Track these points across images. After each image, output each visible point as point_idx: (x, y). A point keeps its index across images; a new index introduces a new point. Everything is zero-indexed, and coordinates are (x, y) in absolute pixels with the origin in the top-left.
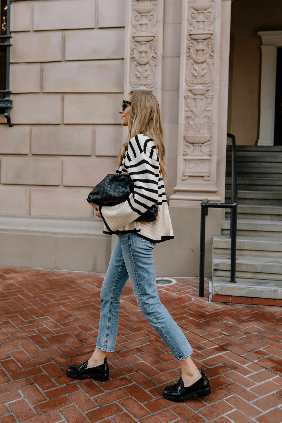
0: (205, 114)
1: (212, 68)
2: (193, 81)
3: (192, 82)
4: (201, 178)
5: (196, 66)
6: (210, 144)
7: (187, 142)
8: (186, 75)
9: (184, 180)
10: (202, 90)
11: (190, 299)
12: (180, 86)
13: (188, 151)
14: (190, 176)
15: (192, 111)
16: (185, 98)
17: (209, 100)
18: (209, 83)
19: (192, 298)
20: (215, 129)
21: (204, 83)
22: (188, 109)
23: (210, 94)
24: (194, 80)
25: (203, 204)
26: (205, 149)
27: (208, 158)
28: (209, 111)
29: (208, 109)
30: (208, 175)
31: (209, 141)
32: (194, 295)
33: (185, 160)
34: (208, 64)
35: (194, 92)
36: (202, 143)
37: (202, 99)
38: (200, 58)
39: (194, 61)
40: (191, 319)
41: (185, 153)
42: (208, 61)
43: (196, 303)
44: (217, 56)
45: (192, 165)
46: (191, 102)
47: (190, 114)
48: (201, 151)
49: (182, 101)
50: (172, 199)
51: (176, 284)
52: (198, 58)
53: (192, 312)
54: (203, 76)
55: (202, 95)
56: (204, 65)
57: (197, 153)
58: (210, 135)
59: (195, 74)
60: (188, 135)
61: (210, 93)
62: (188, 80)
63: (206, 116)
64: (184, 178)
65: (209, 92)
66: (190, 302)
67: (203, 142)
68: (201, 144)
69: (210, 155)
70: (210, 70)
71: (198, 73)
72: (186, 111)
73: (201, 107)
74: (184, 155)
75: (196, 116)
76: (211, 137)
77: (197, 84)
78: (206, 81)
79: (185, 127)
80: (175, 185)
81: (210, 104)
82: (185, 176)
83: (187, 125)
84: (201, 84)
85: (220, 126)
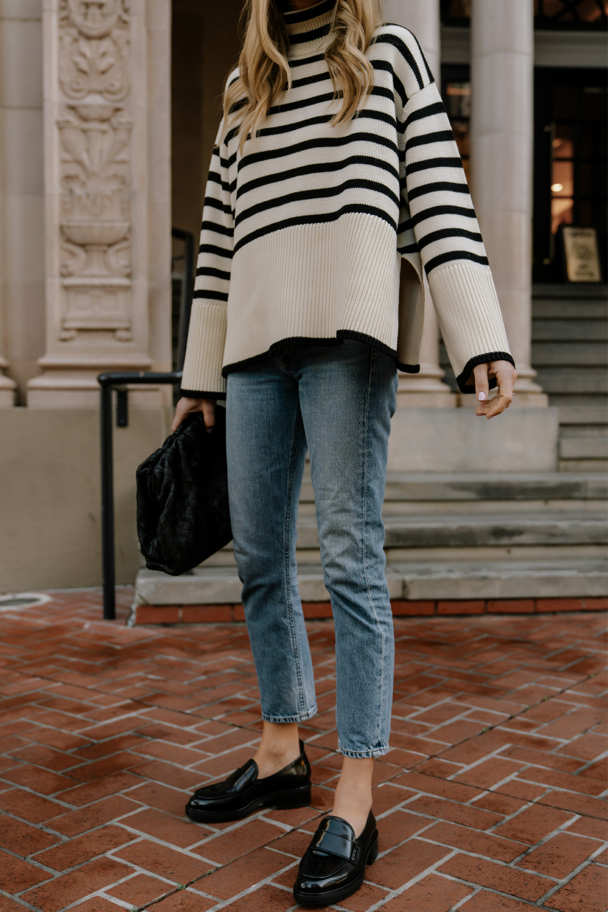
0: (113, 169)
1: (125, 52)
2: (78, 83)
3: (75, 86)
4: (109, 335)
5: (85, 47)
6: (129, 247)
7: (69, 240)
8: (60, 68)
9: (64, 340)
10: (103, 108)
11: (80, 626)
12: (46, 97)
13: (74, 265)
14: (81, 330)
15: (80, 163)
16: (60, 129)
17: (122, 135)
18: (120, 90)
19: (83, 624)
20: (141, 209)
21: (108, 91)
22: (67, 157)
23: (123, 120)
24: (81, 80)
26: (116, 259)
27: (125, 282)
28: (123, 162)
29: (120, 157)
30: (125, 325)
31: (125, 239)
32: (91, 618)
33: (66, 288)
34: (115, 43)
35: (83, 112)
36: (110, 245)
37: (104, 132)
38: (95, 26)
39: (81, 33)
41: (65, 271)
42: (116, 33)
43: (93, 632)
44: (136, 22)
45: (84, 300)
46: (74, 137)
47: (73, 170)
48: (107, 266)
49: (52, 136)
50: (34, 389)
51: (49, 603)
52: (89, 24)
53: (77, 649)
54: (103, 72)
55: (103, 120)
56: (105, 45)
57: (95, 270)
58: (126, 225)
59: (84, 65)
60: (72, 224)
61: (123, 118)
62: (66, 79)
63: (115, 176)
64: (66, 335)
65: (120, 113)
66: (77, 631)
67: (110, 242)
68: (105, 248)
69: (129, 276)
70: (122, 58)
71: (91, 63)
72: (64, 162)
73: (101, 151)
74: (63, 275)
75: (90, 174)
76: (130, 229)
77: (91, 92)
78: (112, 85)
79: (64, 203)
80: (43, 353)
81: (124, 145)
82: (66, 330)
83: (67, 199)
84: (100, 93)
85: (152, 205)
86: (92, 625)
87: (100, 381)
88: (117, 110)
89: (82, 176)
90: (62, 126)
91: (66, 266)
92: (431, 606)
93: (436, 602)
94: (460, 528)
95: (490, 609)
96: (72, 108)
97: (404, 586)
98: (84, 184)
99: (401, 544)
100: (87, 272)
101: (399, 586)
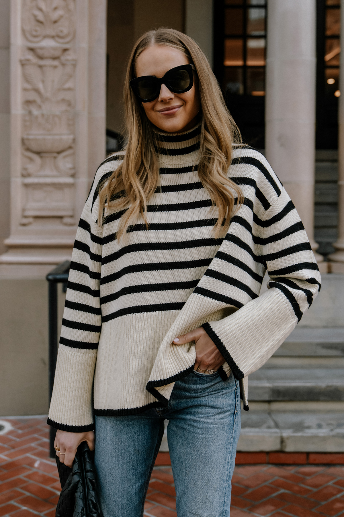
0: (62, 95)
1: (72, 7)
2: (36, 31)
3: (34, 33)
4: (58, 221)
5: (42, 3)
6: (74, 154)
7: (28, 149)
8: (23, 20)
9: (24, 225)
10: (54, 49)
11: (31, 464)
12: (13, 41)
13: (32, 168)
14: (36, 217)
15: (37, 90)
16: (23, 65)
17: (69, 69)
18: (68, 35)
19: (34, 461)
20: (83, 126)
21: (58, 36)
22: (28, 86)
23: (69, 58)
24: (38, 28)
25: (50, 277)
26: (64, 163)
27: (70, 180)
28: (69, 89)
29: (67, 86)
30: (70, 213)
31: (70, 148)
32: (40, 455)
33: (26, 185)
35: (40, 52)
36: (59, 153)
37: (55, 67)
40: (25, 510)
41: (25, 173)
43: (41, 472)
45: (39, 194)
46: (33, 72)
47: (32, 96)
48: (57, 168)
49: (16, 71)
51: (10, 433)
53: (28, 494)
54: (55, 22)
55: (55, 58)
57: (48, 172)
58: (71, 137)
59: (41, 17)
60: (31, 137)
61: (70, 56)
62: (27, 28)
63: (63, 100)
64: (25, 221)
65: (67, 52)
66: (30, 470)
67: (60, 148)
68: (55, 155)
69: (73, 176)
70: (69, 11)
71: (46, 16)
72: (25, 90)
73: (53, 81)
74: (23, 176)
75: (45, 99)
76: (74, 140)
77: (45, 37)
78: (62, 31)
79: (24, 121)
80: (7, 235)
81: (70, 76)
82: (26, 217)
83: (27, 118)
84: (53, 37)
85: (91, 120)
86: (41, 464)
87: (48, 279)
88: (65, 50)
89: (39, 100)
90: (23, 64)
91: (25, 169)
92: (304, 457)
93: (308, 454)
96: (32, 50)
97: (282, 441)
98: (40, 107)
99: (280, 399)
100: (42, 173)
101: (278, 441)
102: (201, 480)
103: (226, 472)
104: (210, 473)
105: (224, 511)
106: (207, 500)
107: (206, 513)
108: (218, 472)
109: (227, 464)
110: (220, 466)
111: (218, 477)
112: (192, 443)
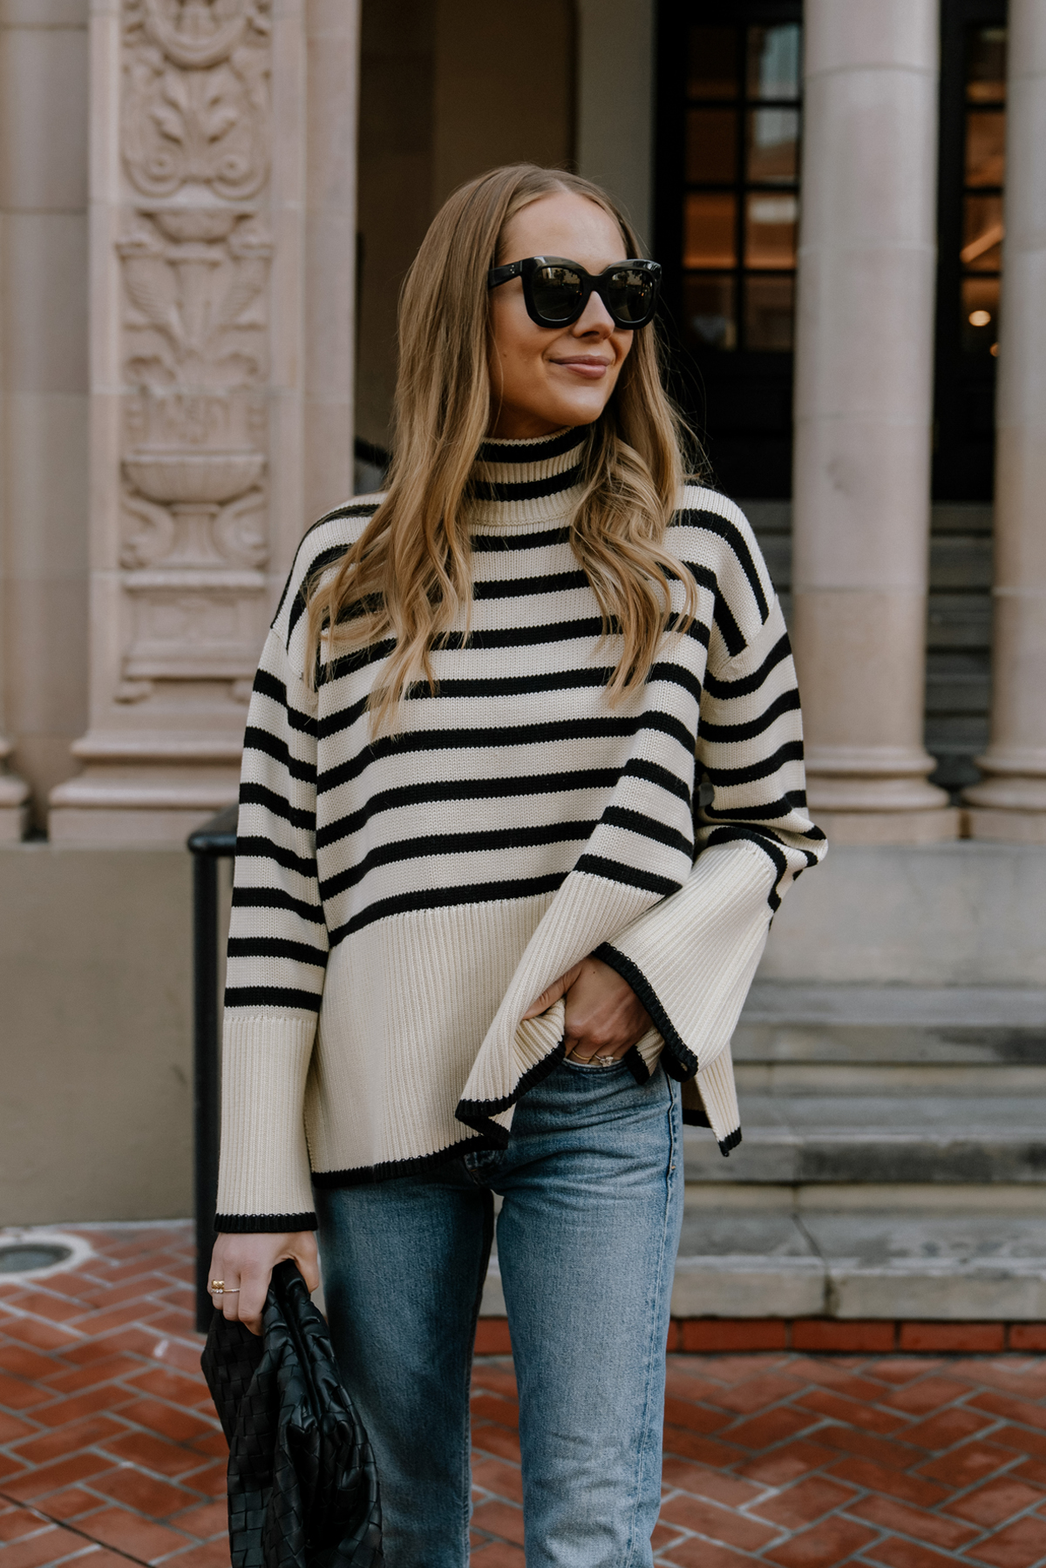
0: (231, 344)
1: (260, 97)
2: (161, 164)
3: (156, 170)
4: (220, 691)
5: (176, 86)
6: (264, 506)
7: (138, 493)
8: (124, 132)
9: (126, 701)
10: (211, 214)
11: (146, 1348)
12: (96, 191)
13: (148, 544)
14: (161, 681)
15: (162, 330)
16: (123, 259)
17: (251, 271)
18: (248, 177)
19: (154, 1342)
20: (290, 428)
21: (223, 179)
22: (137, 318)
23: (253, 239)
24: (166, 157)
25: (199, 842)
26: (239, 532)
27: (253, 579)
28: (252, 327)
29: (246, 317)
31: (255, 489)
32: (171, 1325)
33: (133, 593)
34: (239, 76)
35: (171, 223)
36: (223, 503)
37: (214, 265)
38: (197, 44)
39: (168, 58)
40: (127, 1469)
41: (128, 557)
42: (241, 55)
43: (172, 1371)
44: (286, 30)
45: (167, 617)
46: (152, 276)
47: (149, 345)
48: (217, 545)
49: (106, 275)
50: (65, 806)
52: (186, 39)
53: (135, 1427)
54: (214, 139)
55: (213, 241)
56: (219, 81)
57: (192, 555)
58: (258, 459)
59: (174, 125)
60: (146, 459)
61: (254, 235)
62: (137, 155)
63: (236, 358)
64: (130, 690)
65: (248, 225)
66: (141, 1364)
67: (224, 493)
68: (214, 508)
69: (262, 567)
70: (251, 108)
71: (189, 121)
72: (130, 328)
73: (208, 304)
74: (125, 566)
75: (185, 355)
76: (265, 468)
77: (186, 181)
78: (232, 166)
79: (128, 414)
80: (81, 729)
81: (256, 291)
82: (131, 679)
83: (136, 406)
84: (208, 182)
85: (313, 412)
86: (172, 1349)
87: (192, 848)
88: (242, 218)
89: (168, 358)
90: (126, 255)
91: (131, 547)
92: (888, 1332)
93: (898, 1324)
94: (956, 1144)
95: (1015, 1340)
96: (149, 216)
97: (829, 1289)
98: (171, 375)
99: (826, 1176)
100: (176, 558)
101: (818, 1290)
102: (582, 1346)
103: (649, 1328)
104: (607, 1326)
105: (646, 1431)
106: (599, 1400)
107: (596, 1434)
108: (626, 1325)
109: (651, 1304)
110: (633, 1310)
111: (626, 1337)
112: (558, 1249)
